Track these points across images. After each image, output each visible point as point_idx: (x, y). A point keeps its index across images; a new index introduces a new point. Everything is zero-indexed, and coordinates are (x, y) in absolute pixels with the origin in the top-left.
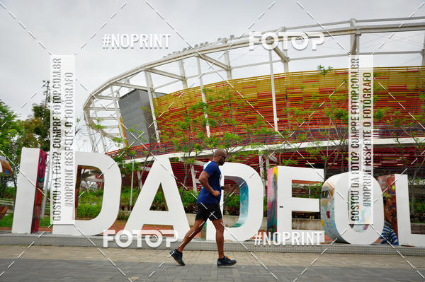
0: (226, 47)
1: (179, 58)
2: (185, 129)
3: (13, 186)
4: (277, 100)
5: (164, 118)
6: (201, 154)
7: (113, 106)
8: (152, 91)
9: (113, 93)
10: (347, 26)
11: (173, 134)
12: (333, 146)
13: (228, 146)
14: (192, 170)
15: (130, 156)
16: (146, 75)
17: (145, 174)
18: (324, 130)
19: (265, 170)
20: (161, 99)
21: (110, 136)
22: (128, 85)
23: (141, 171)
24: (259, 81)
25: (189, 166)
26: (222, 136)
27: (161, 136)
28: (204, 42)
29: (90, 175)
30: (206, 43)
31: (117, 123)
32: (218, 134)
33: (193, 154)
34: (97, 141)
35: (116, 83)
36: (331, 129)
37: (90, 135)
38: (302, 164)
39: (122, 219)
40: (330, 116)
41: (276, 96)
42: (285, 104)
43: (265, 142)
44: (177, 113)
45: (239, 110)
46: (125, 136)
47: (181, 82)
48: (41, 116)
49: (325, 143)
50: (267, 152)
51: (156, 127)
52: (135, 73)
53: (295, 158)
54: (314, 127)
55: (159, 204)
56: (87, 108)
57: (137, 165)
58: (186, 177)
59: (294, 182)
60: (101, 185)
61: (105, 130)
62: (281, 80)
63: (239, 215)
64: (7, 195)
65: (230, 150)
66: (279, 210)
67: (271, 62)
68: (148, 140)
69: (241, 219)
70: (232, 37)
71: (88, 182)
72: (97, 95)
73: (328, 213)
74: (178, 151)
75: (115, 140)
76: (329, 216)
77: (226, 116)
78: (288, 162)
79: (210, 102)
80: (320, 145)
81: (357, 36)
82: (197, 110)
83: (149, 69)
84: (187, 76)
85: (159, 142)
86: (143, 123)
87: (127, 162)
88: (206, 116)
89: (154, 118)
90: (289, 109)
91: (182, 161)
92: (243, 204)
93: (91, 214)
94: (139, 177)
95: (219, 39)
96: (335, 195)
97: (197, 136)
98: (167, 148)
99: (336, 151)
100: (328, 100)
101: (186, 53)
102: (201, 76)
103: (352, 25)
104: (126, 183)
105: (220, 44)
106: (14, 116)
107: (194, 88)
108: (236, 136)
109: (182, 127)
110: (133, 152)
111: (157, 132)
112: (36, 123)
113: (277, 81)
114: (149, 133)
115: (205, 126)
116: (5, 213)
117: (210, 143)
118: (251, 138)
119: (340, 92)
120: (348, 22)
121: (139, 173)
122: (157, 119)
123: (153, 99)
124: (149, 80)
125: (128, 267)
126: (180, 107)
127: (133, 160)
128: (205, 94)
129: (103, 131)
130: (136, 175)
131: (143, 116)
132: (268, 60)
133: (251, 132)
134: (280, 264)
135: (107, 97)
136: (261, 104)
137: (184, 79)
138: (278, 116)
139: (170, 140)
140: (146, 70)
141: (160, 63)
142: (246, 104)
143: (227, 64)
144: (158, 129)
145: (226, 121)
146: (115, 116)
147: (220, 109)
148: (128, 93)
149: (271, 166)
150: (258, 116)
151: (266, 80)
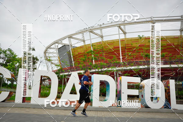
0: (101, 28)
1: (82, 32)
2: (84, 61)
3: (16, 84)
4: (121, 49)
5: (76, 57)
6: (91, 71)
7: (55, 52)
8: (71, 46)
9: (55, 46)
10: (150, 19)
11: (79, 63)
12: (144, 68)
13: (102, 68)
15: (62, 72)
16: (69, 39)
17: (68, 79)
18: (141, 62)
19: (117, 78)
20: (75, 49)
21: (54, 64)
22: (61, 43)
23: (66, 78)
24: (114, 42)
26: (99, 64)
27: (75, 64)
29: (46, 80)
30: (93, 26)
31: (57, 58)
32: (97, 63)
34: (49, 66)
35: (57, 43)
36: (144, 61)
37: (46, 63)
39: (58, 97)
40: (143, 56)
41: (121, 48)
42: (125, 51)
43: (117, 66)
44: (82, 54)
45: (106, 53)
46: (60, 64)
47: (83, 42)
49: (141, 67)
50: (117, 71)
51: (73, 60)
52: (65, 38)
53: (129, 73)
54: (137, 60)
55: (73, 92)
56: (45, 53)
57: (65, 76)
59: (128, 83)
60: (50, 84)
62: (123, 41)
63: (106, 96)
64: (13, 88)
65: (102, 70)
66: (122, 94)
67: (119, 34)
68: (69, 65)
69: (107, 98)
70: (103, 24)
71: (45, 82)
72: (49, 47)
73: (142, 96)
74: (81, 70)
75: (56, 65)
76: (142, 97)
77: (101, 56)
78: (126, 74)
79: (95, 50)
80: (139, 68)
81: (153, 23)
82: (89, 54)
83: (70, 37)
84: (85, 40)
85: (74, 66)
86: (68, 59)
87: (61, 74)
88: (93, 56)
89: (72, 57)
90: (127, 53)
91: (83, 74)
92: (108, 92)
93: (46, 95)
94: (66, 80)
95: (98, 25)
96: (145, 88)
97: (89, 64)
98: (77, 69)
99: (146, 70)
100: (142, 49)
101: (85, 30)
102: (92, 40)
103: (151, 19)
104: (60, 83)
105: (99, 27)
106: (16, 56)
107: (88, 45)
108: (105, 64)
110: (64, 70)
111: (73, 62)
113: (121, 42)
114: (70, 63)
115: (92, 60)
116: (12, 94)
117: (95, 67)
118: (111, 65)
119: (147, 46)
120: (150, 18)
121: (66, 79)
122: (73, 57)
123: (72, 49)
124: (70, 41)
125: (60, 117)
126: (82, 52)
127: (63, 74)
128: (92, 47)
129: (51, 62)
130: (64, 80)
131: (67, 56)
132: (118, 33)
133: (111, 62)
134: (122, 117)
135: (53, 48)
136: (115, 51)
137: (84, 41)
138: (122, 56)
139: (78, 66)
140: (69, 37)
141: (74, 34)
142: (109, 51)
143: (101, 35)
144: (74, 61)
145: (101, 58)
146: (56, 56)
147: (98, 53)
148: (62, 47)
149: (119, 76)
150: (114, 56)
151: (117, 41)
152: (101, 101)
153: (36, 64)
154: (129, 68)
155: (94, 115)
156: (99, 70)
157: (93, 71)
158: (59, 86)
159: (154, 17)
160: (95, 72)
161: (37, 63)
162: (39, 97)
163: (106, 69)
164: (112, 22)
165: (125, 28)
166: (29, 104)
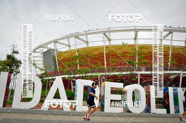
0: (86, 34)
1: (68, 37)
4: (106, 55)
5: (61, 61)
6: (75, 76)
7: (40, 56)
8: (57, 50)
9: (40, 50)
10: (133, 28)
11: (64, 68)
12: (127, 74)
13: (86, 73)
14: (72, 82)
15: (46, 76)
16: (54, 44)
17: (52, 84)
18: (124, 68)
19: (101, 83)
20: (60, 54)
21: (39, 68)
22: (47, 48)
23: (51, 82)
24: (99, 48)
25: (70, 81)
26: (84, 69)
27: (60, 68)
28: (78, 32)
31: (41, 62)
32: (82, 68)
33: (72, 76)
35: (42, 47)
36: (127, 68)
38: (115, 81)
39: (42, 101)
41: (106, 54)
42: (109, 57)
43: (101, 72)
44: (66, 59)
45: (91, 59)
46: (45, 68)
48: (10, 59)
49: (124, 73)
50: (101, 76)
52: (50, 43)
53: (112, 79)
54: (120, 66)
55: (57, 96)
57: (49, 80)
58: (69, 85)
59: (111, 88)
61: (36, 65)
62: (108, 48)
65: (87, 75)
66: (105, 99)
68: (54, 70)
70: (89, 30)
72: (34, 51)
74: (66, 75)
75: (41, 69)
77: (85, 61)
78: (110, 80)
79: (80, 55)
80: (122, 74)
81: (137, 32)
82: (74, 58)
83: (56, 42)
84: (71, 45)
85: (58, 71)
86: (52, 63)
87: (45, 78)
88: (78, 61)
89: (57, 61)
90: (111, 59)
91: (68, 79)
93: (29, 100)
94: (50, 85)
95: (84, 31)
96: (128, 93)
97: (74, 69)
98: (62, 73)
99: (128, 76)
100: (126, 56)
101: (71, 35)
102: (77, 45)
103: (135, 28)
104: (44, 87)
105: (84, 33)
107: (73, 50)
108: (89, 69)
109: (68, 65)
110: (48, 75)
111: (58, 67)
112: (8, 62)
113: (106, 48)
114: (55, 67)
115: (77, 65)
117: (79, 72)
118: (95, 70)
119: (130, 53)
120: (134, 27)
123: (57, 54)
124: (55, 46)
126: (67, 57)
127: (47, 78)
128: (78, 52)
129: (36, 66)
130: (48, 84)
131: (52, 60)
132: (103, 40)
133: (95, 68)
134: (105, 121)
135: (38, 52)
136: (100, 57)
137: (69, 46)
138: (106, 62)
139: (63, 70)
140: (54, 42)
141: (60, 39)
142: (94, 57)
143: (87, 41)
144: (58, 65)
145: (85, 63)
146: (41, 60)
147: (83, 58)
148: (47, 51)
149: (103, 81)
150: (98, 62)
151: (102, 48)
152: (85, 105)
153: (19, 68)
154: (112, 74)
155: (77, 120)
156: (84, 75)
157: (78, 75)
158: (42, 90)
159: (137, 26)
160: (80, 77)
161: (20, 66)
162: (21, 101)
163: (90, 74)
164: (97, 29)
165: (109, 35)
166: (10, 108)
